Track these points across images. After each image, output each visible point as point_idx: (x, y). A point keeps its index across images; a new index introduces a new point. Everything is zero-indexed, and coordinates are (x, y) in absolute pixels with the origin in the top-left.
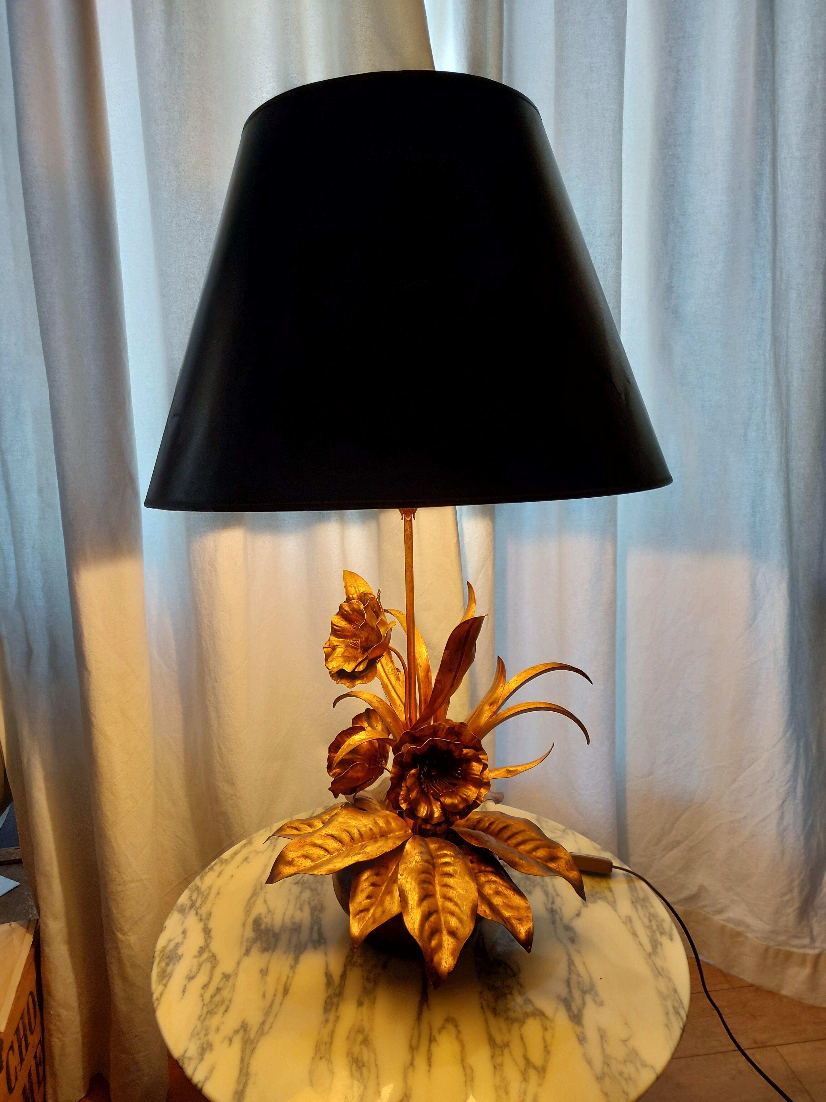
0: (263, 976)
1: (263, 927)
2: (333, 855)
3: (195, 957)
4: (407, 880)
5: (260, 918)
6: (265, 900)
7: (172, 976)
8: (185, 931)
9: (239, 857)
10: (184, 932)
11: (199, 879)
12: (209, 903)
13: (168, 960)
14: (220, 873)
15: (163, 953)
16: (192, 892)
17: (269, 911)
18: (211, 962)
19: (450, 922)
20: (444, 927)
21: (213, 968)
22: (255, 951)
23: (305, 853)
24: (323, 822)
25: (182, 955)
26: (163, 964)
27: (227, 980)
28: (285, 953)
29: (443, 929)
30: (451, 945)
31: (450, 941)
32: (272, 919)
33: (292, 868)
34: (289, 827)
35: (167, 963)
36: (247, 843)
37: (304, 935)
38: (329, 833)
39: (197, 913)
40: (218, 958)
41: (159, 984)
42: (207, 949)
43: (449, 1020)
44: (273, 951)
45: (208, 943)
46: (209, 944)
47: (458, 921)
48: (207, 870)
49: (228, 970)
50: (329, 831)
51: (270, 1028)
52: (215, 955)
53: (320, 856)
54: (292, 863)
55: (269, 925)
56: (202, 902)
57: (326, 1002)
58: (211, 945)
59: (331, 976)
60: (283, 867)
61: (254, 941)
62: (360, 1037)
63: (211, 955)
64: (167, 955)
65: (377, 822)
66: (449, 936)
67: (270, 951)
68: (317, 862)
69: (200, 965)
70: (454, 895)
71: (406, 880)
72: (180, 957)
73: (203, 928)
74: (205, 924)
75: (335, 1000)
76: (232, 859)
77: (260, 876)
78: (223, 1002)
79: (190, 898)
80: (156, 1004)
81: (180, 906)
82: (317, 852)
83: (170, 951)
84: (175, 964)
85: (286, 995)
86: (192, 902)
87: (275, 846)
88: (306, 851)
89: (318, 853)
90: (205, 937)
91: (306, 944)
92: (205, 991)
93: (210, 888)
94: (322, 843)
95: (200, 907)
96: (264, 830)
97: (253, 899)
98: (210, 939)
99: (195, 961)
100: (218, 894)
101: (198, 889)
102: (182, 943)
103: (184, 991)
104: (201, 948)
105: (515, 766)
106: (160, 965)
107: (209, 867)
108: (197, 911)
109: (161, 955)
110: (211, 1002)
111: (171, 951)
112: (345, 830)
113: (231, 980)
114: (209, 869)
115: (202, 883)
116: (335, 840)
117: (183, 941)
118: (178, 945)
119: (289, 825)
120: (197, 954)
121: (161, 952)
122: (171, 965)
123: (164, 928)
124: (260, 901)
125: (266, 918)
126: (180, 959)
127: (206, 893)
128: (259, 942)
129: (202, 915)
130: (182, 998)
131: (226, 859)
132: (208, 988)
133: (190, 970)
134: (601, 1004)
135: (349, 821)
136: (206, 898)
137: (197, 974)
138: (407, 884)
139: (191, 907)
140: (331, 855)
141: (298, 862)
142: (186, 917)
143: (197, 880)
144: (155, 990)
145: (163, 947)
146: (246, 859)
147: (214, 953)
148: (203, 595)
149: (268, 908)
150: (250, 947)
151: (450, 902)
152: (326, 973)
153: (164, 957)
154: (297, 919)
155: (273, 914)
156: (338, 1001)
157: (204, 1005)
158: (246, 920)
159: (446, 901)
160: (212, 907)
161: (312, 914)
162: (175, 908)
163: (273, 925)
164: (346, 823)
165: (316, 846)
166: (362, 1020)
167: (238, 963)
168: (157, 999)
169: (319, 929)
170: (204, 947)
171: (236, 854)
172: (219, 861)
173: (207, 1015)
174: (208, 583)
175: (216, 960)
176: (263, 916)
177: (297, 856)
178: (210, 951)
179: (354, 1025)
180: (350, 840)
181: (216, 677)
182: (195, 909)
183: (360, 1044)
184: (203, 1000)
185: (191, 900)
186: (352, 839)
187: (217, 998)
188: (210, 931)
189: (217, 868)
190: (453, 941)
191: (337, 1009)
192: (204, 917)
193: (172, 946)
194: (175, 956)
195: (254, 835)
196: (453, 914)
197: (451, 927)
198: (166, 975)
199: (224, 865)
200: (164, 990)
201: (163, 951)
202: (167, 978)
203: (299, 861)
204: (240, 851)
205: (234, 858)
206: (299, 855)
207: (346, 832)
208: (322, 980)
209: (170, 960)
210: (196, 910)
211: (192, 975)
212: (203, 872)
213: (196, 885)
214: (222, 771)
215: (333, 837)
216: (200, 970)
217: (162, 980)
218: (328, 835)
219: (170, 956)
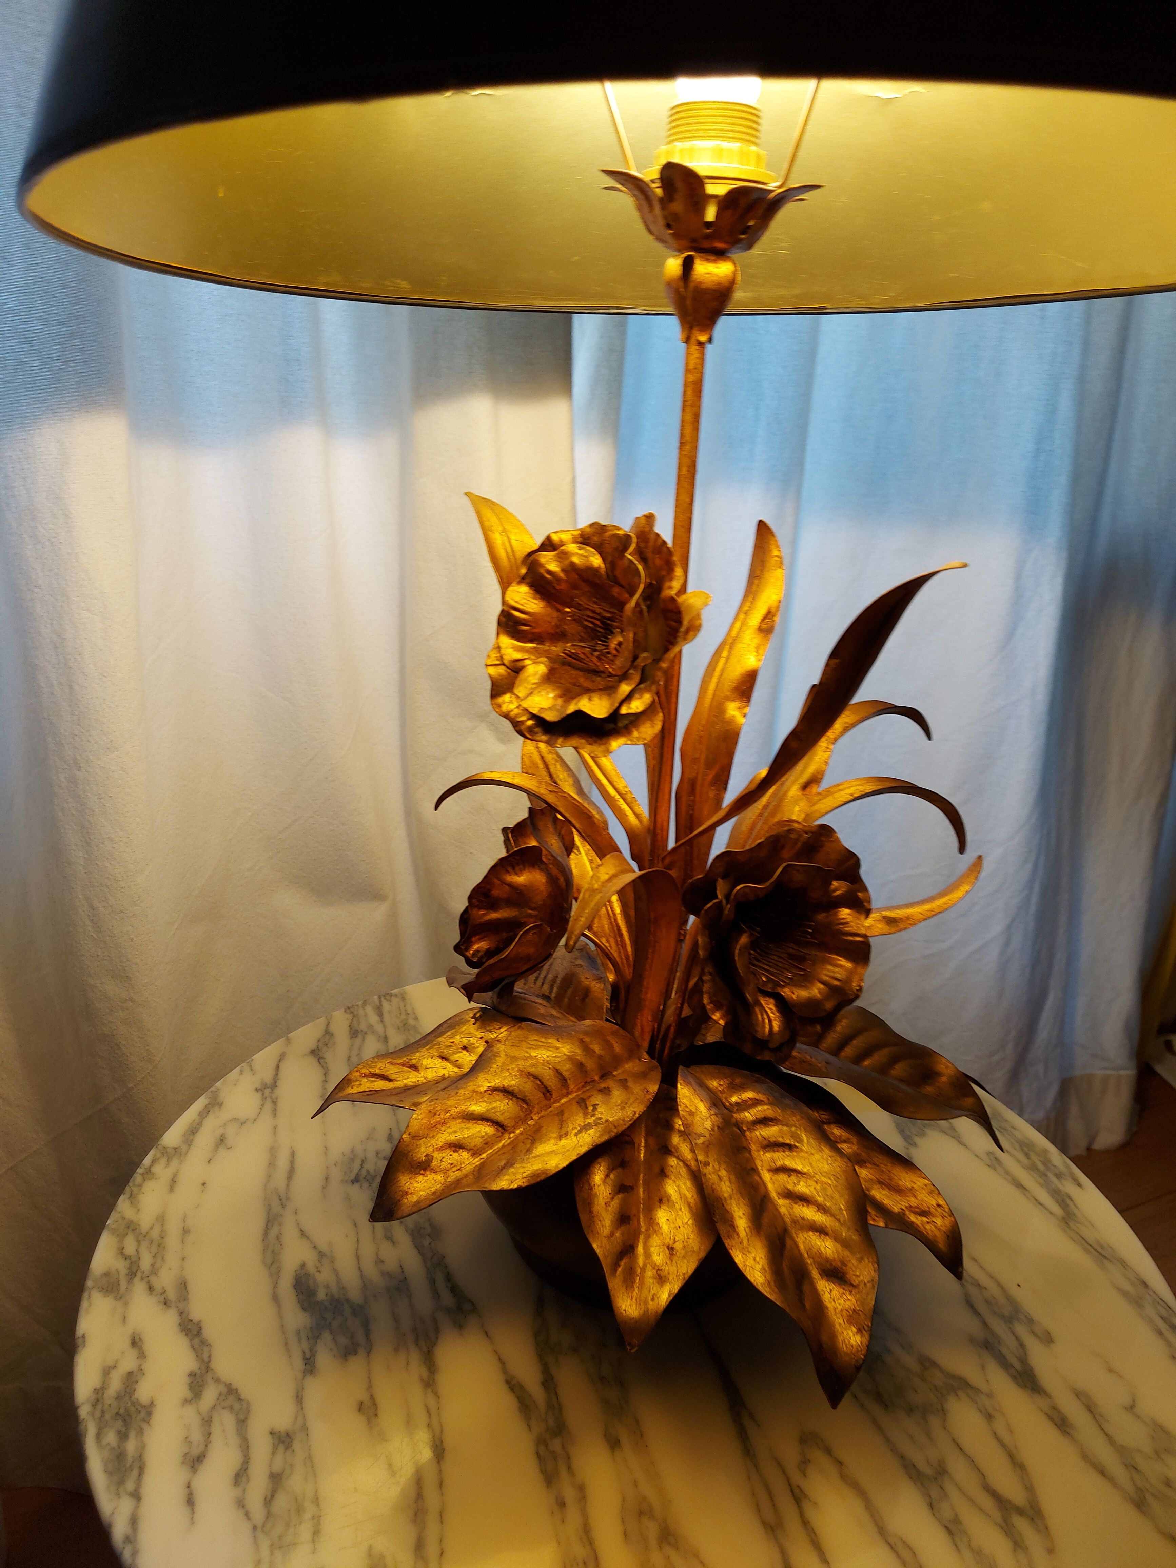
0: (369, 1421)
1: (321, 1295)
2: (514, 1133)
3: (186, 1402)
4: (720, 1174)
5: (308, 1275)
6: (301, 1230)
7: (144, 1464)
8: (137, 1340)
9: (205, 1139)
10: (136, 1342)
11: (127, 1203)
12: (172, 1258)
13: (120, 1423)
14: (173, 1183)
15: (99, 1407)
16: (121, 1237)
17: (321, 1254)
18: (231, 1408)
19: (823, 1249)
20: (809, 1262)
21: (242, 1423)
22: (324, 1359)
23: (452, 1138)
24: (442, 1055)
25: (152, 1402)
26: (111, 1437)
27: (286, 1448)
28: (396, 1350)
29: (810, 1267)
30: (839, 1301)
31: (834, 1292)
32: (335, 1271)
33: (430, 1176)
34: (365, 1076)
35: (119, 1432)
36: (209, 1104)
37: (423, 1301)
38: (497, 1086)
39: (151, 1289)
40: (243, 1395)
41: (118, 1495)
42: (209, 1375)
43: (807, 1439)
44: (369, 1352)
45: (206, 1359)
46: (209, 1361)
47: (838, 1246)
48: (138, 1177)
49: (283, 1420)
50: (497, 1081)
51: (442, 1553)
52: (234, 1386)
53: (489, 1139)
54: (429, 1166)
55: (334, 1289)
56: (154, 1257)
57: (538, 1455)
58: (214, 1365)
59: (522, 1387)
60: (410, 1178)
61: (314, 1334)
62: (652, 1530)
63: (224, 1389)
64: (114, 1411)
65: (589, 1048)
66: (828, 1281)
67: (362, 1352)
68: (484, 1155)
69: (207, 1422)
70: (812, 1189)
71: (719, 1176)
72: (147, 1411)
73: (180, 1324)
74: (181, 1314)
75: (556, 1445)
76: (190, 1146)
77: (269, 1177)
78: (299, 1510)
79: (121, 1251)
80: (127, 1555)
81: (102, 1276)
82: (479, 1131)
83: (116, 1399)
84: (140, 1432)
85: (443, 1458)
86: (128, 1262)
87: (275, 1102)
88: (455, 1132)
89: (484, 1134)
90: (192, 1347)
91: (435, 1321)
92: (244, 1491)
93: (161, 1219)
94: (488, 1110)
95: (154, 1271)
96: (237, 1070)
97: (274, 1232)
98: (206, 1349)
99: (190, 1411)
100: (186, 1231)
101: (131, 1227)
102: (141, 1370)
103: (190, 1501)
104: (192, 1375)
105: (899, 907)
106: (104, 1442)
107: (139, 1170)
108: (148, 1282)
109: (98, 1414)
110: (269, 1515)
111: (118, 1398)
112: (529, 1073)
113: (296, 1445)
114: (142, 1174)
115: (139, 1210)
116: (511, 1099)
117: (140, 1365)
118: (131, 1379)
119: (363, 1071)
120: (188, 1394)
121: (94, 1405)
122: (132, 1434)
123: (79, 1341)
124: (290, 1234)
125: (319, 1272)
126: (149, 1414)
127: (155, 1234)
128: (327, 1336)
129: (164, 1292)
130: (192, 1521)
131: (175, 1145)
132: (248, 1481)
133: (186, 1438)
134: (1048, 1339)
135: (533, 1054)
136: (160, 1248)
137: (206, 1446)
138: (723, 1183)
139: (132, 1274)
140: (510, 1133)
141: (441, 1161)
142: (126, 1304)
143: (123, 1205)
144: (113, 1513)
145: (95, 1389)
146: (221, 1141)
147: (230, 1384)
148: (36, 570)
149: (315, 1247)
150: (311, 1350)
151: (808, 1205)
152: (508, 1382)
153: (107, 1416)
154: (391, 1265)
155: (332, 1261)
156: (563, 1447)
157: (255, 1528)
158: (275, 1286)
159: (796, 1203)
160: (182, 1269)
161: (419, 1247)
162: (89, 1283)
163: (343, 1288)
164: (528, 1057)
165: (475, 1119)
166: (635, 1483)
167: (297, 1397)
168: (128, 1540)
169: (449, 1278)
170: (198, 1372)
171: (193, 1131)
172: (159, 1155)
173: (272, 1553)
174: (48, 543)
175: (240, 1399)
176: (311, 1268)
177: (435, 1147)
178: (217, 1380)
179: (624, 1499)
180: (543, 1094)
181: (78, 757)
182: (142, 1279)
183: (661, 1548)
184: (247, 1515)
185: (126, 1258)
186: (546, 1092)
187: (281, 1502)
188: (200, 1328)
189: (162, 1171)
190: (841, 1290)
191: (569, 1467)
192: (172, 1295)
193: (115, 1384)
194: (133, 1409)
195: (218, 1084)
196: (821, 1231)
197: (827, 1260)
198: (128, 1464)
199: (175, 1162)
200: (137, 1507)
201: (98, 1401)
202: (135, 1473)
203: (443, 1158)
204: (200, 1124)
205: (192, 1140)
206: (441, 1144)
207: (532, 1079)
208: (506, 1402)
209: (125, 1421)
210: (146, 1280)
211: (195, 1452)
212: (130, 1184)
213: (124, 1219)
214: (99, 954)
215: (506, 1092)
216: (210, 1434)
217: (121, 1482)
218: (495, 1089)
219: (122, 1411)
